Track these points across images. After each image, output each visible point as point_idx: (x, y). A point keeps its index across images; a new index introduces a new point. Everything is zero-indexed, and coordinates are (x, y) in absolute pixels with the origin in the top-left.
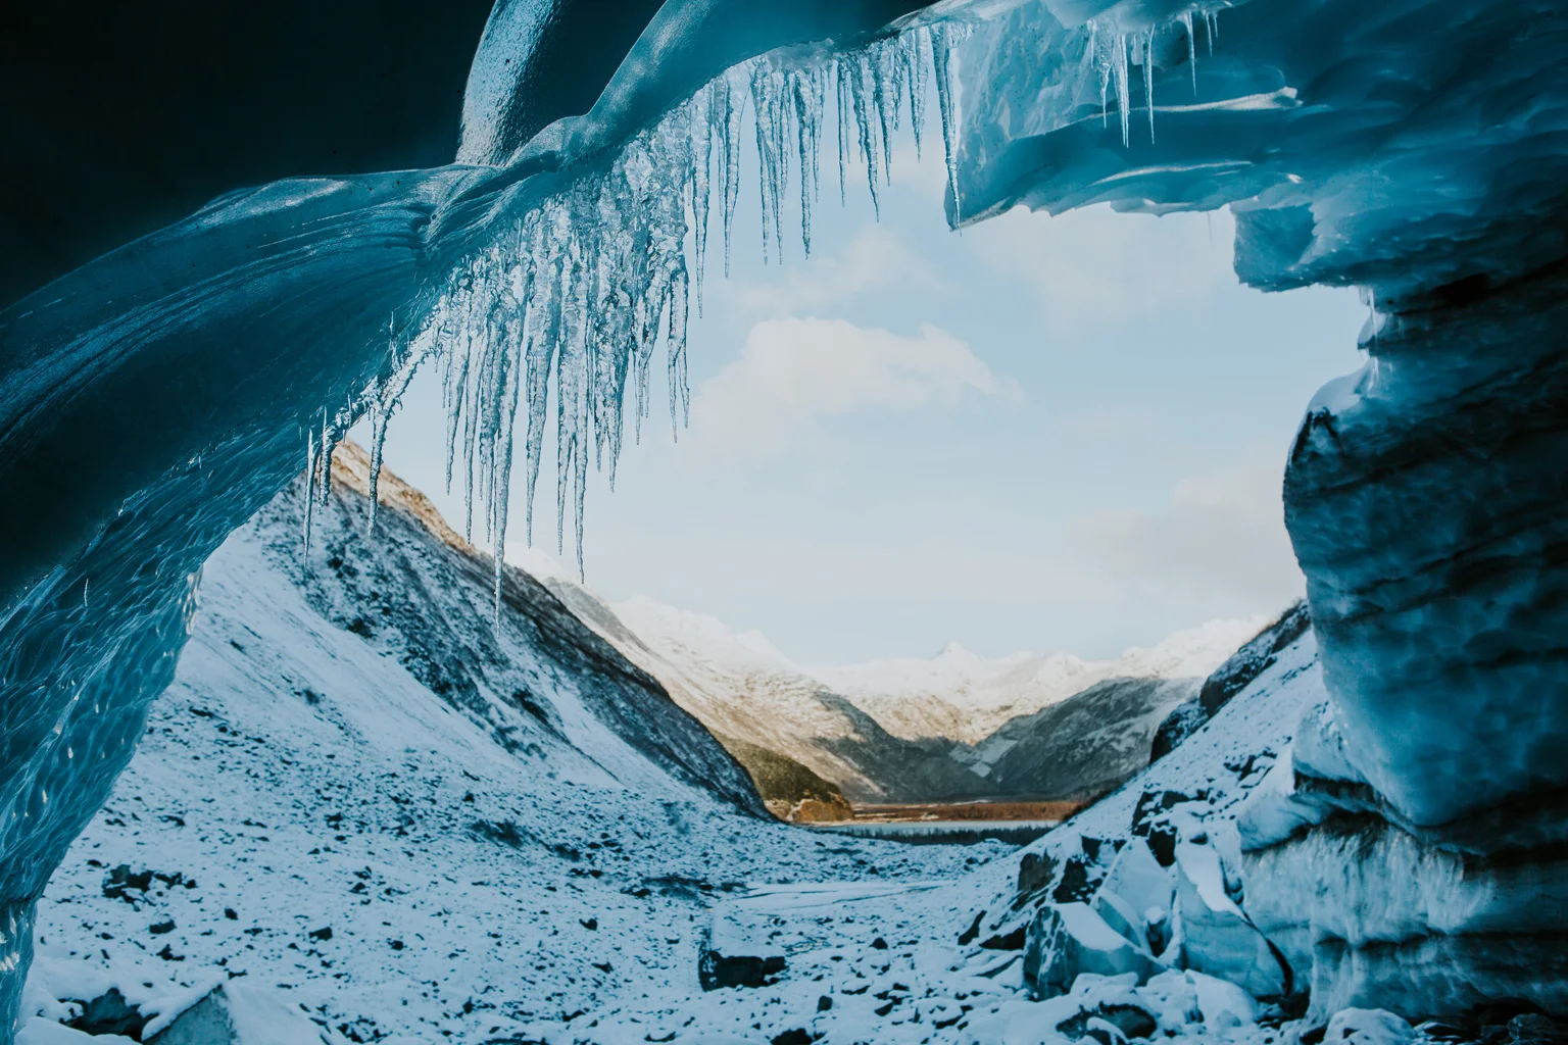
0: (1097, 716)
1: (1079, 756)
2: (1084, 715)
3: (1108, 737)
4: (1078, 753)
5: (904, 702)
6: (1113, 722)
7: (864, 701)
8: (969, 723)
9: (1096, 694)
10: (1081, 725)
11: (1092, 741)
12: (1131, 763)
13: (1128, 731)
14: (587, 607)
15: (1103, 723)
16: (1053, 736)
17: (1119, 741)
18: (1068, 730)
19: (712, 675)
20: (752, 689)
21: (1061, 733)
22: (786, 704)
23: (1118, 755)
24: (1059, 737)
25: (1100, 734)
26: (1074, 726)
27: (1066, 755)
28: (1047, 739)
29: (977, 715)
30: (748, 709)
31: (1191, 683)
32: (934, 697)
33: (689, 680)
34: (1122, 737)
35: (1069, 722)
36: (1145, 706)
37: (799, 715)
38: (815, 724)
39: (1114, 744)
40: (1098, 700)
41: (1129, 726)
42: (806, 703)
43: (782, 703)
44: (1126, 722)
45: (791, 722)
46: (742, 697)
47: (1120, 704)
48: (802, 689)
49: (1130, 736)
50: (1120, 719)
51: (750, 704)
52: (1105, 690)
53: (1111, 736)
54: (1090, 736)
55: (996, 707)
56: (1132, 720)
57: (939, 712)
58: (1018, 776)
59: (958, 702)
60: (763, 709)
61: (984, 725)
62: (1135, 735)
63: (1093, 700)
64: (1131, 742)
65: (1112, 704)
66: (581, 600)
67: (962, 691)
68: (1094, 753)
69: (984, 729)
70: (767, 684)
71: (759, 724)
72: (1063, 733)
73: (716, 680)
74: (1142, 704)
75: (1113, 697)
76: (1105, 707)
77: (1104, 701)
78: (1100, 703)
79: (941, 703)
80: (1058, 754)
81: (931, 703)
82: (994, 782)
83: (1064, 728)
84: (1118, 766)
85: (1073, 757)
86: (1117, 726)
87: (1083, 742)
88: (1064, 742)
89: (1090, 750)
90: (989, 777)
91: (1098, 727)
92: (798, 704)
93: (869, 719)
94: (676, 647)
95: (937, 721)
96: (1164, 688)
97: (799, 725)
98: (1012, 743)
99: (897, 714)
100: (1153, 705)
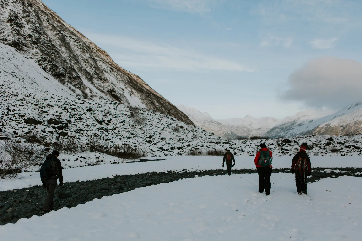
0: (281, 130)
3: (284, 135)
5: (238, 127)
6: (285, 131)
7: (229, 127)
8: (252, 132)
9: (281, 125)
10: (277, 132)
13: (289, 133)
15: (282, 132)
16: (271, 134)
17: (286, 135)
18: (274, 133)
19: (196, 121)
20: (205, 124)
21: (273, 134)
22: (212, 127)
24: (272, 135)
25: (282, 134)
26: (276, 132)
28: (269, 135)
29: (254, 130)
31: (303, 123)
32: (244, 126)
34: (287, 134)
35: (275, 131)
36: (292, 128)
37: (215, 129)
38: (218, 131)
39: (285, 136)
40: (281, 126)
41: (289, 132)
42: (217, 127)
43: (211, 127)
44: (288, 131)
45: (213, 131)
46: (203, 125)
49: (289, 134)
50: (286, 131)
51: (204, 127)
52: (283, 124)
53: (284, 134)
54: (279, 134)
55: (258, 128)
56: (289, 131)
57: (245, 129)
59: (249, 127)
60: (207, 128)
61: (255, 132)
62: (290, 134)
63: (280, 127)
64: (290, 135)
65: (284, 127)
67: (250, 125)
69: (255, 133)
70: (208, 123)
73: (197, 122)
74: (291, 127)
76: (283, 128)
78: (282, 127)
79: (246, 127)
81: (243, 127)
83: (273, 133)
86: (286, 132)
88: (274, 136)
91: (281, 132)
92: (215, 127)
93: (230, 131)
95: (245, 131)
96: (296, 124)
97: (215, 131)
99: (236, 130)
100: (294, 128)
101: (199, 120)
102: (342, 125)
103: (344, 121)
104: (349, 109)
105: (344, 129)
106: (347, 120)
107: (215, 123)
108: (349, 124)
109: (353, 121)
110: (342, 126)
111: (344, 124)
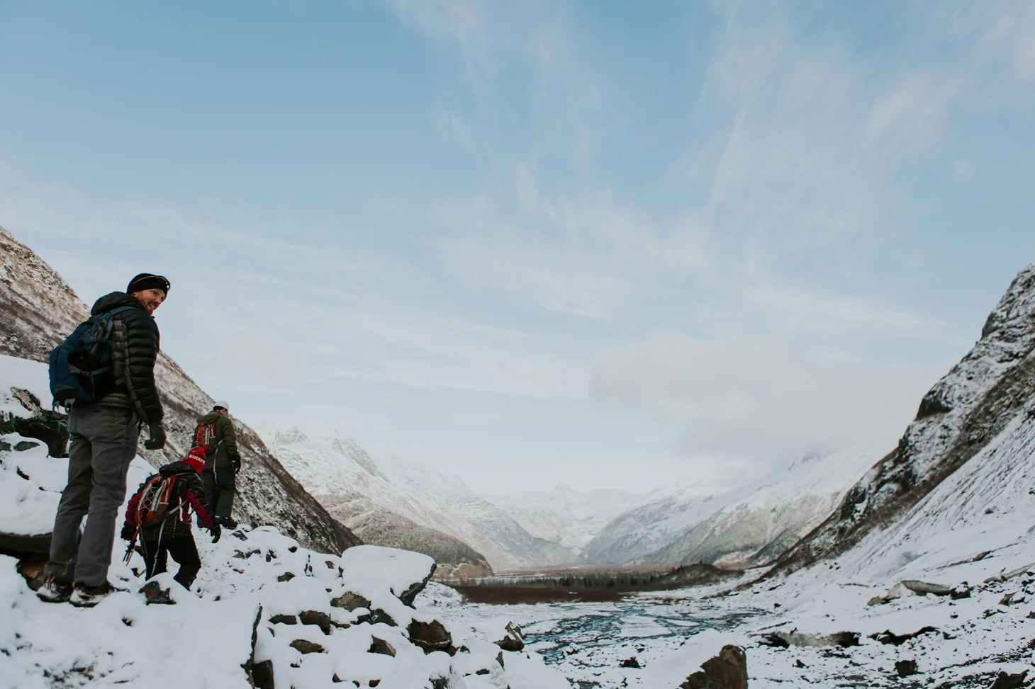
0: (639, 521)
1: (629, 543)
2: (631, 521)
3: (645, 532)
4: (629, 541)
5: (535, 513)
6: (647, 525)
7: (514, 513)
8: (571, 526)
9: (638, 510)
10: (631, 525)
11: (636, 534)
12: (658, 547)
13: (657, 529)
14: (355, 456)
15: (642, 525)
16: (615, 532)
17: (652, 535)
18: (623, 529)
19: (427, 496)
20: (450, 505)
23: (650, 542)
24: (618, 533)
25: (641, 531)
26: (626, 526)
27: (622, 542)
28: (612, 533)
29: (574, 523)
30: (445, 515)
31: (689, 504)
32: (552, 511)
33: (412, 498)
34: (653, 532)
35: (624, 524)
40: (640, 512)
41: (656, 526)
43: (466, 513)
44: (655, 524)
46: (442, 508)
47: (651, 515)
48: (479, 504)
50: (651, 523)
51: (447, 512)
52: (644, 507)
53: (647, 532)
54: (635, 532)
56: (658, 523)
57: (554, 519)
58: (596, 554)
59: (564, 514)
60: (454, 515)
62: (660, 531)
63: (636, 513)
64: (658, 535)
65: (647, 515)
66: (352, 452)
67: (567, 508)
68: (638, 541)
69: (579, 529)
70: (458, 502)
71: (451, 523)
72: (620, 531)
73: (428, 499)
74: (663, 515)
75: (647, 511)
76: (643, 516)
77: (643, 513)
78: (640, 514)
79: (555, 514)
80: (618, 542)
81: (549, 515)
82: (584, 558)
83: (622, 527)
84: (651, 548)
85: (626, 543)
86: (651, 526)
87: (631, 535)
88: (621, 536)
89: (636, 539)
90: (581, 556)
91: (640, 527)
92: (475, 513)
93: (514, 522)
94: (408, 481)
95: (553, 524)
96: (675, 506)
98: (594, 537)
99: (531, 521)
100: (670, 514)
101: (436, 496)
102: (773, 507)
103: (779, 498)
104: (790, 469)
105: (779, 516)
106: (786, 495)
107: (478, 502)
108: (790, 504)
109: (797, 498)
110: (774, 510)
111: (779, 506)
